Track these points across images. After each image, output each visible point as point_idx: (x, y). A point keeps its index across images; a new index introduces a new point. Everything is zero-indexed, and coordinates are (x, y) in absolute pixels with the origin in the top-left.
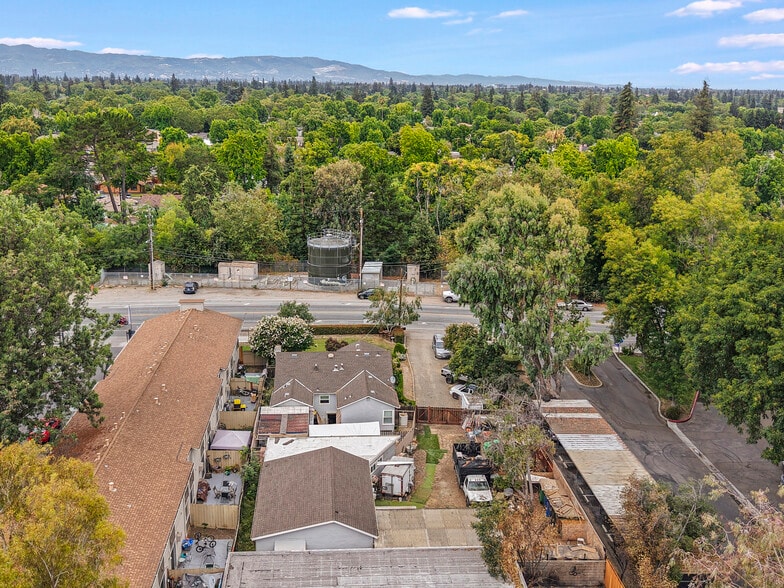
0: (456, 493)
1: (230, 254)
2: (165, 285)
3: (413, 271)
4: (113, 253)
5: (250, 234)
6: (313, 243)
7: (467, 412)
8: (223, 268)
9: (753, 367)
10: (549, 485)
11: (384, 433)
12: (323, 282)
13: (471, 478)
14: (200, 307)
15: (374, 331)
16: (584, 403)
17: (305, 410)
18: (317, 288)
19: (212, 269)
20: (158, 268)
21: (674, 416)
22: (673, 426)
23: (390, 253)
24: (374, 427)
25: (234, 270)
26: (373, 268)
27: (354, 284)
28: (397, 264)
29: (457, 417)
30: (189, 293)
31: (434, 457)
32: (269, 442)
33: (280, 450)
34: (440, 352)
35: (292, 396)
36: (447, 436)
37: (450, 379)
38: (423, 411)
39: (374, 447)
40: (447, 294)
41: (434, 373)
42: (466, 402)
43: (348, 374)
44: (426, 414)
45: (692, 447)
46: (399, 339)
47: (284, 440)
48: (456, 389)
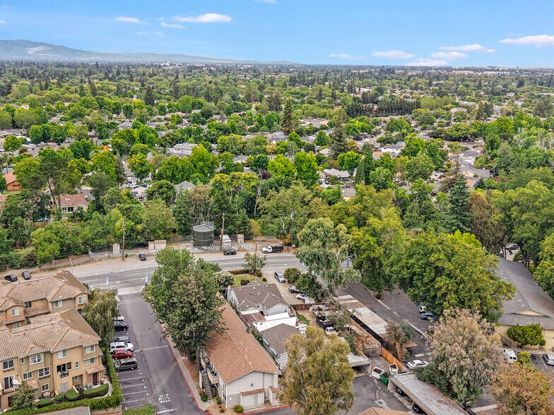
1: (151, 237)
2: (126, 256)
3: (241, 237)
4: (94, 242)
5: (162, 227)
6: (196, 228)
7: (311, 305)
8: (151, 245)
9: (419, 285)
10: (354, 328)
11: (291, 316)
12: (204, 247)
13: (328, 328)
15: (247, 272)
16: (350, 296)
17: (257, 311)
18: (199, 251)
19: (145, 245)
20: (116, 247)
21: (379, 297)
22: (379, 301)
23: (229, 230)
24: (286, 315)
25: (156, 245)
26: (226, 238)
27: (217, 248)
28: (232, 234)
29: (307, 307)
30: (144, 259)
31: (307, 322)
32: (255, 324)
33: (261, 327)
34: (281, 279)
35: (250, 307)
36: (306, 314)
37: (293, 292)
38: (294, 306)
39: (292, 322)
40: (264, 249)
41: (283, 289)
42: (308, 301)
43: (263, 295)
44: (295, 307)
45: (389, 308)
46: (260, 275)
47: (259, 323)
48: (299, 296)
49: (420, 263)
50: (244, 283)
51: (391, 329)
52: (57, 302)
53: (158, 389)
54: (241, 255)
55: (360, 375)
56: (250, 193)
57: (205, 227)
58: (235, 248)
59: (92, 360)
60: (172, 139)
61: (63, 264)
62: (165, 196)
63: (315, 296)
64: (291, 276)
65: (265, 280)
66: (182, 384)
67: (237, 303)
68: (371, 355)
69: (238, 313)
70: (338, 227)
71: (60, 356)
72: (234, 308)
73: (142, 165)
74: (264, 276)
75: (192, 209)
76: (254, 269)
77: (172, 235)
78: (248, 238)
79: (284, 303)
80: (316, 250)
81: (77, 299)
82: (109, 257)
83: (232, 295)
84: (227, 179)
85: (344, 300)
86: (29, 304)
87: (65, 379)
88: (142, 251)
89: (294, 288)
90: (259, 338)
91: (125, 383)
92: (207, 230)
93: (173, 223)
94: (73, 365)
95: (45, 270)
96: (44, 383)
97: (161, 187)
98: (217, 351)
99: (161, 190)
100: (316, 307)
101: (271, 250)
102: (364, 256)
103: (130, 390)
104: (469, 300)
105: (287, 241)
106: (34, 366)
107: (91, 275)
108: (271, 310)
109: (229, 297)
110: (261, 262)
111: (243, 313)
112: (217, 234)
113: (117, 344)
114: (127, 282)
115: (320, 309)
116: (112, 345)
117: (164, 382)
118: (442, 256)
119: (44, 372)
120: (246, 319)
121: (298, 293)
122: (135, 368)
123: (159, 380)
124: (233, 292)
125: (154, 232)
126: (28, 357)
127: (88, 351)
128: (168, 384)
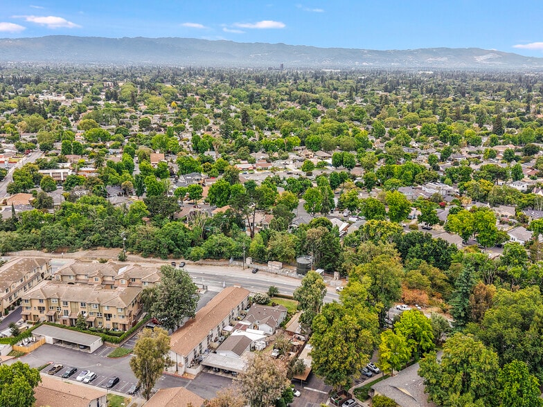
1: (273, 259)
2: (249, 267)
3: (336, 274)
6: (298, 260)
7: (295, 334)
8: (270, 264)
13: (275, 350)
14: (239, 287)
17: (249, 324)
18: (297, 277)
19: (266, 263)
20: (249, 260)
24: (262, 333)
25: (273, 265)
29: (292, 334)
30: (254, 272)
32: (236, 331)
33: (235, 333)
47: (238, 331)
57: (305, 260)
59: (123, 317)
73: (353, 200)
82: (240, 266)
87: (109, 322)
94: (113, 316)
95: (196, 264)
96: (99, 320)
106: (94, 309)
107: (213, 274)
108: (260, 327)
111: (240, 322)
119: (99, 314)
126: (91, 304)
127: (120, 311)
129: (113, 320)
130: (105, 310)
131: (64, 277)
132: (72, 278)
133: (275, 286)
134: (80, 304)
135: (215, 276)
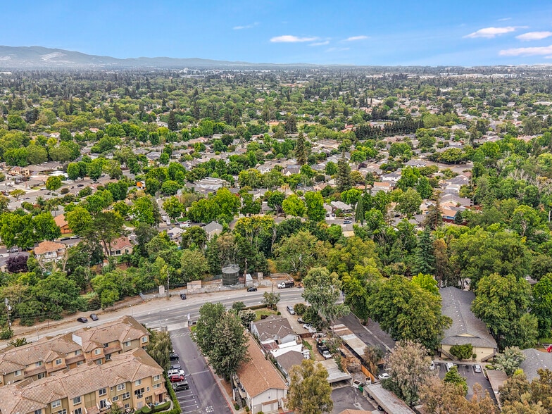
0: (321, 356)
2: (171, 296)
3: (260, 275)
4: (144, 286)
6: (224, 270)
7: (313, 333)
8: (189, 286)
10: (343, 350)
11: (298, 344)
12: (231, 286)
13: (325, 352)
15: (265, 306)
16: (342, 325)
17: (273, 341)
18: (228, 289)
19: (184, 286)
20: (162, 289)
21: (365, 324)
22: (365, 327)
23: (251, 269)
24: (294, 343)
25: (193, 285)
26: (248, 277)
27: (242, 286)
28: (253, 273)
29: (310, 335)
30: (184, 298)
31: (310, 348)
32: (271, 352)
33: (276, 354)
34: (292, 312)
35: (268, 338)
36: (310, 341)
37: (300, 322)
38: (300, 335)
39: (298, 348)
40: (279, 285)
41: (293, 321)
42: (311, 330)
43: (278, 327)
44: (302, 336)
45: (371, 333)
46: (276, 309)
47: (274, 351)
48: (305, 326)
49: (387, 304)
50: (263, 317)
51: (368, 352)
52: (127, 342)
53: (205, 403)
54: (261, 291)
55: (345, 386)
56: (267, 234)
57: (231, 269)
58: (256, 285)
59: (158, 385)
60: (199, 175)
61: (121, 305)
62: (197, 240)
63: (316, 326)
64: (299, 310)
65: (279, 313)
66: (221, 398)
67: (259, 335)
68: (354, 370)
69: (259, 342)
70: (331, 275)
71: (137, 384)
72: (256, 338)
73: (175, 207)
74: (279, 310)
75: (221, 254)
76: (271, 303)
77: (205, 276)
78: (266, 275)
79: (293, 333)
80: (316, 293)
81: (141, 339)
82: (157, 298)
83: (254, 328)
84: (248, 223)
85: (338, 328)
86: (107, 345)
87: (140, 400)
88: (182, 291)
89: (301, 319)
90: (274, 362)
91: (181, 400)
92: (233, 271)
93: (206, 266)
94: (146, 390)
95: (107, 312)
96: (126, 403)
97: (194, 233)
98: (245, 375)
99: (194, 235)
100: (317, 335)
101: (284, 286)
102: (353, 294)
103: (185, 404)
104: (420, 330)
105: (297, 277)
106: (120, 392)
107: (145, 314)
108: (284, 339)
109: (252, 330)
110: (276, 298)
111: (263, 343)
112: (241, 273)
113: (173, 371)
114: (174, 319)
115: (320, 336)
116: (169, 372)
117: (208, 397)
118: (401, 300)
119: (126, 396)
120: (266, 347)
121: (304, 323)
122: (187, 388)
123: (205, 396)
124: (255, 326)
125: (191, 274)
126: (115, 386)
127: (156, 380)
128: (211, 398)
129: (146, 394)
130: (136, 386)
131: (6, 378)
132: (20, 374)
133: (240, 301)
134: (98, 393)
135: (148, 315)
